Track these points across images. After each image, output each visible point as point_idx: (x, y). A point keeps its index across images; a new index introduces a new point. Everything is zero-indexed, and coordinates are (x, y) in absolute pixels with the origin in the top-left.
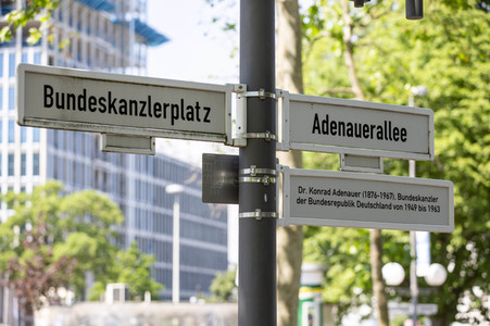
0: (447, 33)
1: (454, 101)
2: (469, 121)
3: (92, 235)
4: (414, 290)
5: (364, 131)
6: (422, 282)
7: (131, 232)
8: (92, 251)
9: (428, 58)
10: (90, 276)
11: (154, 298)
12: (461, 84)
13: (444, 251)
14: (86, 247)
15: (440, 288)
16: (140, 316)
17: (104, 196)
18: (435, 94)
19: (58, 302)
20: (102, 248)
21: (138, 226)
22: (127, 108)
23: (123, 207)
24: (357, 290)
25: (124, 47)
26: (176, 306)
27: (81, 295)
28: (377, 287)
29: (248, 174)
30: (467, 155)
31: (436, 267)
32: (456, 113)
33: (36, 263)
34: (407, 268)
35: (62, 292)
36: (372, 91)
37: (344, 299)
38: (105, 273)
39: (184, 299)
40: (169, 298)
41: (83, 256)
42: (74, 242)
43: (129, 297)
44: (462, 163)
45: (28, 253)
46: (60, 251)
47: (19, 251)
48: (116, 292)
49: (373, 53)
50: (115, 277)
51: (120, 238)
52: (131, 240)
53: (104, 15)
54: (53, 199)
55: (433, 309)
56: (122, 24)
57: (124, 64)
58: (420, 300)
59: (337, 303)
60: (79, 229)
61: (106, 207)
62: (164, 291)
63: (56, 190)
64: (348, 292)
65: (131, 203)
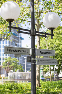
0: (58, 38)
1: (59, 46)
2: (61, 49)
3: (15, 63)
4: (55, 70)
5: (46, 53)
6: (55, 69)
7: (20, 63)
8: (15, 65)
9: (56, 41)
10: (15, 68)
11: (23, 71)
12: (60, 44)
13: (58, 65)
14: (14, 65)
15: (58, 69)
16: (21, 73)
17: (16, 59)
18: (56, 46)
19: (11, 72)
20: (16, 65)
21: (21, 62)
22: (17, 51)
23: (19, 60)
24: (47, 70)
25: (19, 40)
26: (26, 72)
27: (14, 71)
28: (50, 70)
29: (32, 59)
30: (61, 53)
31: (57, 67)
32: (59, 48)
33: (8, 67)
34: (54, 67)
35: (11, 70)
36: (49, 45)
37: (46, 71)
38: (17, 68)
39: (26, 71)
40: (25, 71)
41: (14, 66)
42: (13, 64)
43: (20, 71)
44: (60, 54)
45: (7, 66)
46: (11, 65)
47: (6, 66)
48: (18, 70)
49: (49, 41)
50: (18, 69)
51: (19, 64)
52: (20, 64)
53: (16, 36)
54: (10, 59)
55: (57, 72)
56: (18, 37)
57: (19, 42)
58: (55, 71)
59: (45, 71)
60: (13, 63)
61: (17, 60)
62: (24, 70)
63: (11, 58)
64: (46, 70)
65: (20, 59)
